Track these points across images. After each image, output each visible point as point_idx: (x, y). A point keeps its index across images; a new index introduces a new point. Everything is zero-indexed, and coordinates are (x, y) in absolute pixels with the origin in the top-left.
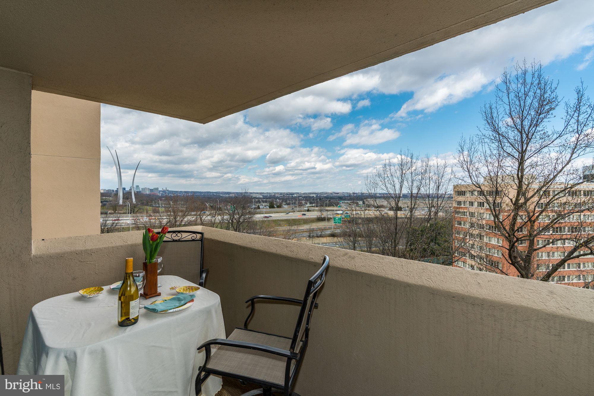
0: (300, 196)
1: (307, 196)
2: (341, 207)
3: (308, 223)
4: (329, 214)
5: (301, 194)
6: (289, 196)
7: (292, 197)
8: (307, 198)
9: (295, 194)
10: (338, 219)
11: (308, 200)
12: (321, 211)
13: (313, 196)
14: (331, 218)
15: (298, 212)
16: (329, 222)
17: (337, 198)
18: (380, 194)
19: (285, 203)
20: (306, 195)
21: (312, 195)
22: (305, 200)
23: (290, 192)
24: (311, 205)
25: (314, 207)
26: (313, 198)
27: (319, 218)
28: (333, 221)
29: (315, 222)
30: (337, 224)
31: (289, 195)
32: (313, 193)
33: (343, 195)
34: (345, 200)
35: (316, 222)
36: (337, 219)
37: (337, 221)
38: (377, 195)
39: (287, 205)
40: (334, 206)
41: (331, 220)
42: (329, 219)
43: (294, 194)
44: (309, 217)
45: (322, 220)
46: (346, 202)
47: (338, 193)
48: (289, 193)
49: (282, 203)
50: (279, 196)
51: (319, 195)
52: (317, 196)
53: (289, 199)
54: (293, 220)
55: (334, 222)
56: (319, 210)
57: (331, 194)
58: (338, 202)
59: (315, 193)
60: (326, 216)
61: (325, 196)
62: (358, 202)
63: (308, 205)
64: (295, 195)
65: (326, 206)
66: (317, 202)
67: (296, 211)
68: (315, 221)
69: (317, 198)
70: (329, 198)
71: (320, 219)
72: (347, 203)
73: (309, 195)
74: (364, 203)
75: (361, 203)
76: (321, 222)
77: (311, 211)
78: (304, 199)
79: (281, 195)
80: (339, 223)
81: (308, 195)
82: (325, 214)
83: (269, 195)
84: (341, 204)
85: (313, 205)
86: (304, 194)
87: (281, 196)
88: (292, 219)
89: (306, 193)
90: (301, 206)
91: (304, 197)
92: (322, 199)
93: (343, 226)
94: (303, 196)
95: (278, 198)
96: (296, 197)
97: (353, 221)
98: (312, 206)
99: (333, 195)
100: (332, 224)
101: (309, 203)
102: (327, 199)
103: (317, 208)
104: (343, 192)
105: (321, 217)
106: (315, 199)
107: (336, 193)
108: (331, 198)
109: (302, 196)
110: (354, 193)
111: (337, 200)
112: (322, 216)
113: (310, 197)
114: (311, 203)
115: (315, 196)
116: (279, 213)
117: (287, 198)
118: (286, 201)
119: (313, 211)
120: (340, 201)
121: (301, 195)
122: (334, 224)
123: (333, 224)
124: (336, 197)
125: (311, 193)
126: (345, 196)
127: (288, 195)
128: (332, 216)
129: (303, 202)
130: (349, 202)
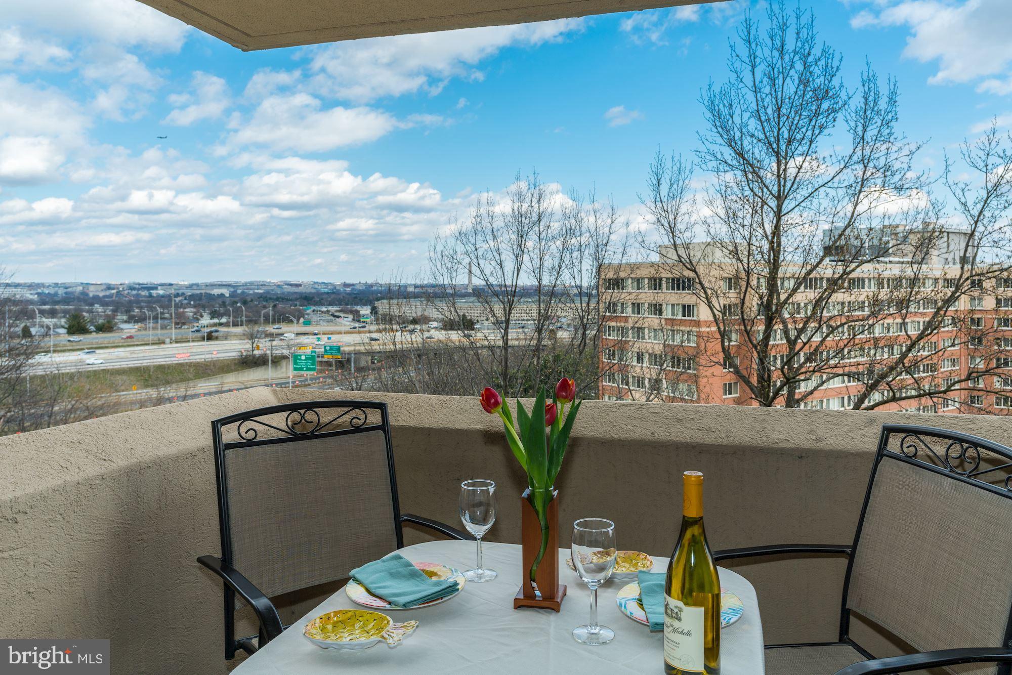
0: (177, 295)
1: (201, 293)
2: (308, 323)
3: (209, 375)
4: (279, 348)
5: (181, 287)
6: (138, 295)
7: (151, 296)
8: (200, 299)
9: (159, 288)
10: (307, 359)
11: (204, 307)
12: (252, 337)
13: (222, 295)
14: (285, 358)
15: (177, 342)
16: (279, 367)
17: (296, 299)
18: (416, 287)
19: (125, 318)
20: (198, 292)
21: (216, 292)
22: (194, 307)
23: (141, 282)
24: (216, 321)
25: (226, 325)
26: (220, 301)
27: (246, 357)
28: (291, 367)
29: (232, 371)
30: (302, 373)
31: (138, 289)
32: (220, 285)
33: (313, 291)
34: (320, 303)
35: (236, 370)
36: (303, 357)
37: (302, 364)
38: (411, 289)
39: (136, 322)
40: (292, 321)
41: (284, 363)
42: (277, 361)
43: (155, 288)
44: (213, 356)
45: (255, 363)
46: (324, 309)
47: (300, 285)
48: (139, 284)
49: (114, 317)
50: (101, 294)
51: (239, 291)
52: (233, 295)
53: (138, 302)
54: (161, 368)
55: (295, 369)
56: (244, 335)
57: (279, 286)
58: (299, 311)
59: (228, 286)
60: (268, 352)
61: (258, 293)
62: (358, 308)
63: (206, 320)
64: (161, 292)
65: (267, 321)
66: (238, 312)
67: (168, 340)
68: (233, 368)
69: (236, 299)
70: (270, 299)
71: (248, 362)
72: (328, 311)
73: (208, 292)
74: (374, 311)
75: (365, 311)
76: (251, 370)
77: (217, 338)
78: (192, 303)
79: (108, 293)
80: (308, 369)
81: (203, 292)
82: (264, 347)
83: (61, 292)
84: (308, 314)
85: (224, 320)
86: (191, 286)
87: (111, 296)
88: (154, 366)
89: (197, 285)
90: (184, 324)
91: (192, 297)
92: (252, 301)
93: (319, 378)
94: (189, 293)
95: (97, 300)
96: (163, 296)
97: (349, 361)
98: (221, 324)
99: (285, 290)
100: (287, 372)
101: (210, 314)
102: (264, 303)
103: (239, 330)
104: (315, 283)
105: (254, 356)
106: (227, 303)
107: (291, 285)
108: (277, 299)
109: (183, 294)
110: (346, 285)
111: (296, 305)
112: (256, 352)
113: (210, 297)
114: (214, 315)
115: (226, 292)
116: (107, 348)
117: (130, 301)
118: (127, 311)
119: (226, 337)
120: (305, 308)
121: (180, 292)
122: (296, 372)
123: (291, 373)
124: (295, 296)
125: (213, 286)
126: (319, 294)
127: (134, 292)
128: (286, 352)
129: (189, 312)
130: (332, 309)
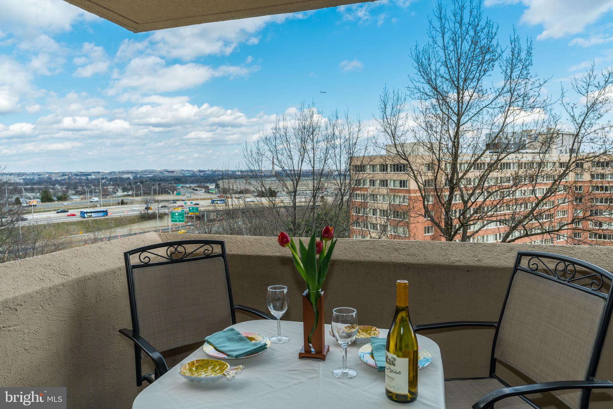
0: (103, 179)
1: (116, 177)
2: (179, 194)
3: (123, 225)
4: (162, 208)
5: (104, 174)
6: (80, 179)
7: (87, 179)
8: (116, 181)
9: (92, 174)
10: (179, 215)
11: (118, 185)
12: (146, 202)
13: (129, 178)
14: (166, 214)
15: (104, 206)
16: (163, 220)
17: (172, 180)
19: (73, 192)
20: (115, 176)
21: (125, 176)
22: (113, 185)
23: (82, 171)
24: (126, 193)
25: (132, 195)
26: (128, 182)
27: (144, 214)
28: (170, 219)
29: (136, 222)
30: (177, 223)
31: (80, 176)
32: (127, 172)
33: (182, 175)
34: (186, 182)
35: (138, 222)
36: (177, 214)
37: (177, 218)
38: (238, 173)
39: (79, 194)
40: (169, 193)
41: (166, 217)
42: (162, 216)
43: (90, 175)
44: (125, 214)
45: (149, 217)
46: (188, 186)
47: (174, 172)
48: (81, 173)
49: (67, 192)
50: (59, 179)
51: (138, 176)
52: (135, 178)
53: (81, 183)
55: (172, 221)
56: (142, 201)
57: (161, 172)
58: (174, 187)
59: (132, 173)
60: (157, 211)
61: (149, 177)
62: (208, 185)
63: (120, 193)
64: (93, 177)
65: (155, 193)
66: (138, 188)
67: (98, 205)
69: (137, 180)
70: (157, 180)
71: (145, 217)
72: (190, 187)
73: (120, 176)
74: (217, 187)
75: (212, 186)
76: (147, 222)
77: (127, 204)
78: (112, 183)
79: (63, 178)
80: (179, 221)
81: (118, 176)
82: (155, 208)
83: (36, 177)
84: (179, 189)
85: (130, 193)
86: (110, 173)
87: (65, 180)
88: (92, 220)
89: (114, 172)
90: (107, 195)
91: (111, 180)
92: (146, 181)
94: (109, 177)
95: (57, 182)
96: (94, 179)
97: (203, 216)
98: (128, 195)
99: (165, 175)
100: (168, 222)
101: (122, 189)
102: (154, 182)
103: (139, 198)
104: (182, 170)
105: (148, 214)
106: (132, 183)
107: (169, 172)
108: (161, 180)
109: (106, 178)
110: (200, 171)
111: (172, 184)
112: (149, 211)
113: (122, 179)
114: (124, 190)
115: (131, 176)
117: (76, 183)
118: (75, 188)
119: (132, 203)
120: (177, 185)
121: (105, 177)
122: (173, 223)
123: (170, 223)
124: (171, 178)
125: (123, 173)
126: (185, 177)
127: (78, 177)
128: (167, 211)
129: (110, 188)
130: (193, 185)
